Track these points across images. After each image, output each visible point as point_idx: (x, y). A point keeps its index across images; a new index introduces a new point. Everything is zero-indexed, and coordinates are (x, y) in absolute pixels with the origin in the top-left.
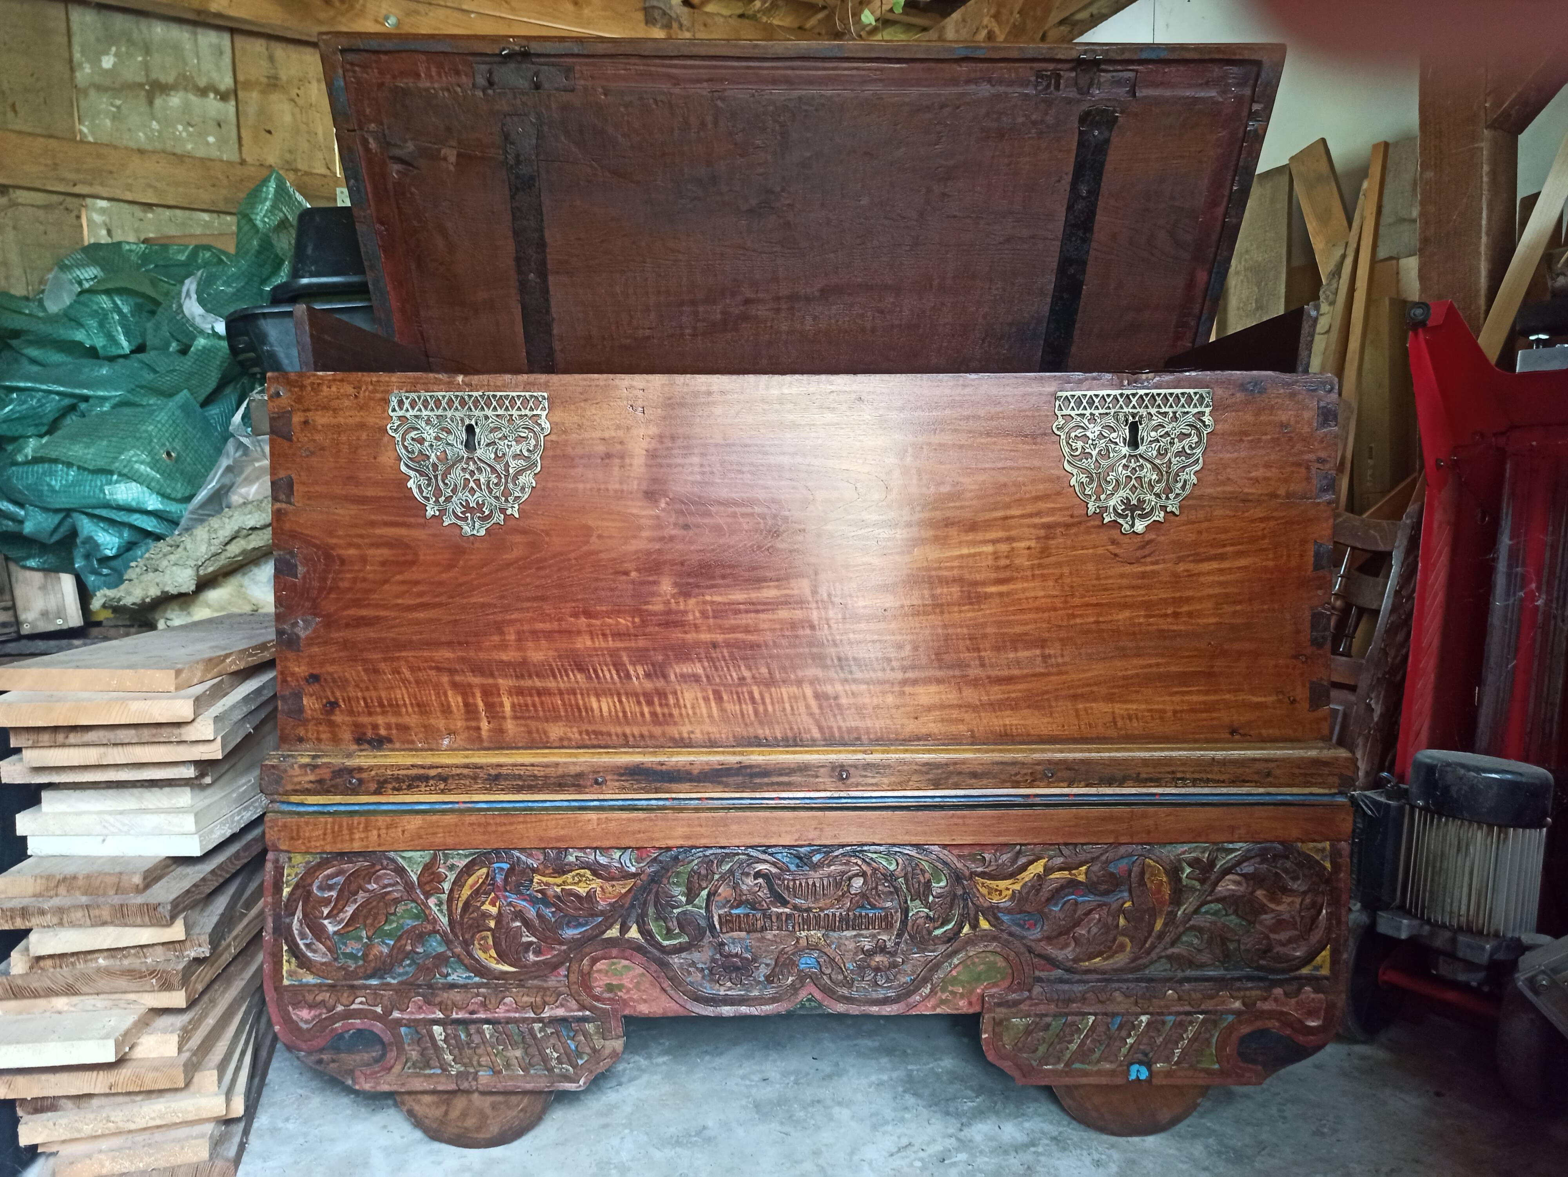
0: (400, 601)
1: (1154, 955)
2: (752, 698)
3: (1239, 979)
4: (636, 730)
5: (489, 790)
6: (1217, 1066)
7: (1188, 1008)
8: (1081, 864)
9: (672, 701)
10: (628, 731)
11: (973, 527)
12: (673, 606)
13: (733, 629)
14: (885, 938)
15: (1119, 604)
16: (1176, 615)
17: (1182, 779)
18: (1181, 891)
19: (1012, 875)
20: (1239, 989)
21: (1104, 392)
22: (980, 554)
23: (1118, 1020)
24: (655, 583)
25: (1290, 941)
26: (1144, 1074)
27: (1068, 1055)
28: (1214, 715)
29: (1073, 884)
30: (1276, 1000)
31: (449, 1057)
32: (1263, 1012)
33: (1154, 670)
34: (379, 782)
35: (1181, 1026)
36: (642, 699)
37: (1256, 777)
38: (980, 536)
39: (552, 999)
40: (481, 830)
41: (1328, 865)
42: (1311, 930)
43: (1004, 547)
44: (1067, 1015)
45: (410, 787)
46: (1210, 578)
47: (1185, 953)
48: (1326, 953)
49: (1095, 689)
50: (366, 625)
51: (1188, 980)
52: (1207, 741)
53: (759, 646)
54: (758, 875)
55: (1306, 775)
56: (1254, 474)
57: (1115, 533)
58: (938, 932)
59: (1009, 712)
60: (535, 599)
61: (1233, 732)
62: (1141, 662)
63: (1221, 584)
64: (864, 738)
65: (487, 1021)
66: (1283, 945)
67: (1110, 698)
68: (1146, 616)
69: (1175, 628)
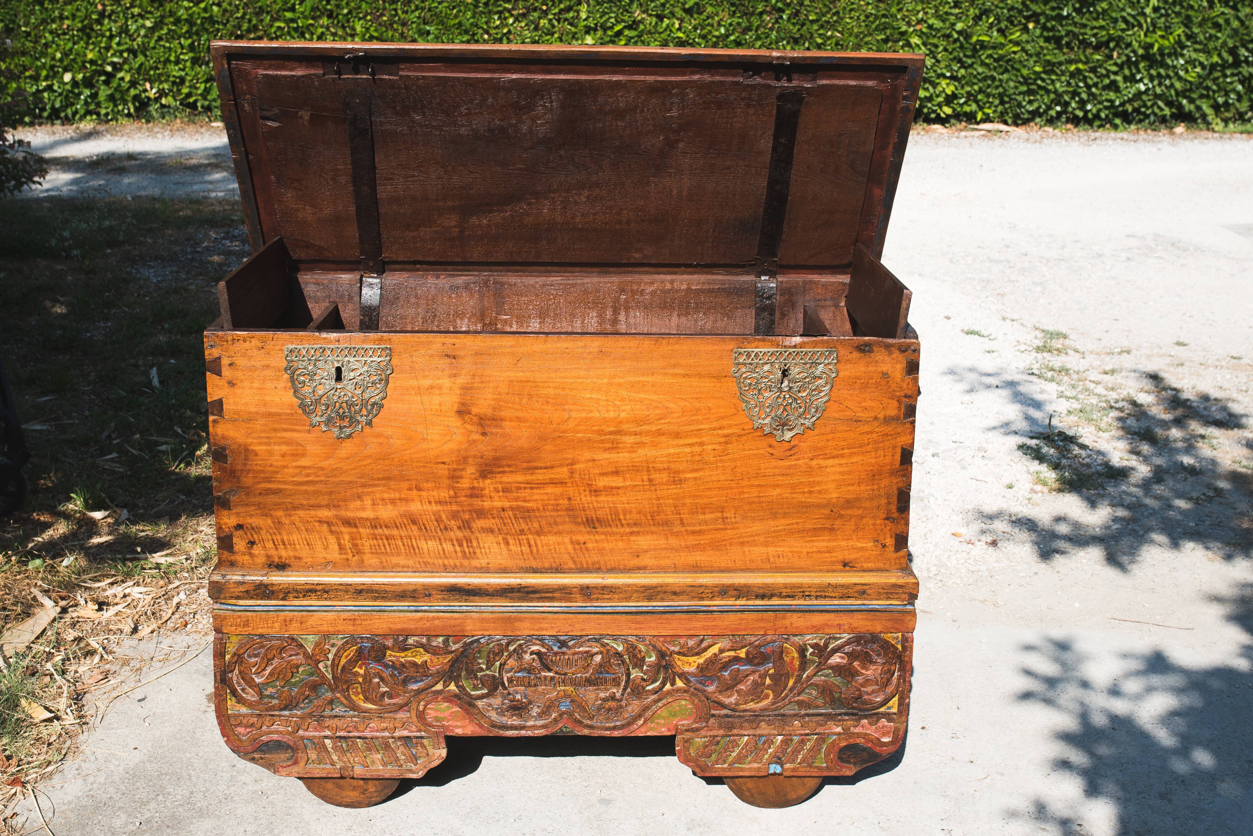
0: (294, 479)
1: (787, 701)
2: (529, 543)
3: (840, 714)
4: (451, 561)
5: (356, 599)
6: (825, 765)
7: (807, 731)
8: (743, 647)
9: (475, 544)
10: (446, 562)
11: (677, 435)
12: (476, 484)
13: (516, 499)
14: (615, 691)
15: (774, 486)
16: (810, 492)
17: (809, 596)
18: (806, 663)
19: (698, 654)
20: (839, 720)
21: (766, 350)
22: (682, 453)
23: (764, 739)
24: (463, 469)
25: (873, 692)
26: (778, 770)
27: (730, 759)
28: (833, 555)
29: (737, 659)
30: (863, 726)
31: (335, 758)
32: (854, 733)
33: (795, 526)
34: (285, 593)
35: (802, 742)
36: (455, 543)
37: (856, 595)
38: (682, 442)
39: (400, 725)
40: (352, 623)
41: (899, 647)
42: (886, 685)
43: (697, 449)
44: (730, 736)
45: (304, 596)
46: (833, 469)
47: (806, 699)
48: (896, 699)
49: (756, 538)
50: (273, 494)
51: (808, 715)
52: (828, 571)
53: (533, 510)
54: (532, 653)
55: (887, 593)
56: (863, 404)
57: (771, 441)
58: (649, 688)
59: (699, 553)
60: (383, 479)
61: (845, 565)
62: (787, 522)
63: (841, 473)
64: (603, 568)
65: (359, 738)
66: (869, 694)
67: (766, 544)
68: (790, 493)
69: (809, 500)
